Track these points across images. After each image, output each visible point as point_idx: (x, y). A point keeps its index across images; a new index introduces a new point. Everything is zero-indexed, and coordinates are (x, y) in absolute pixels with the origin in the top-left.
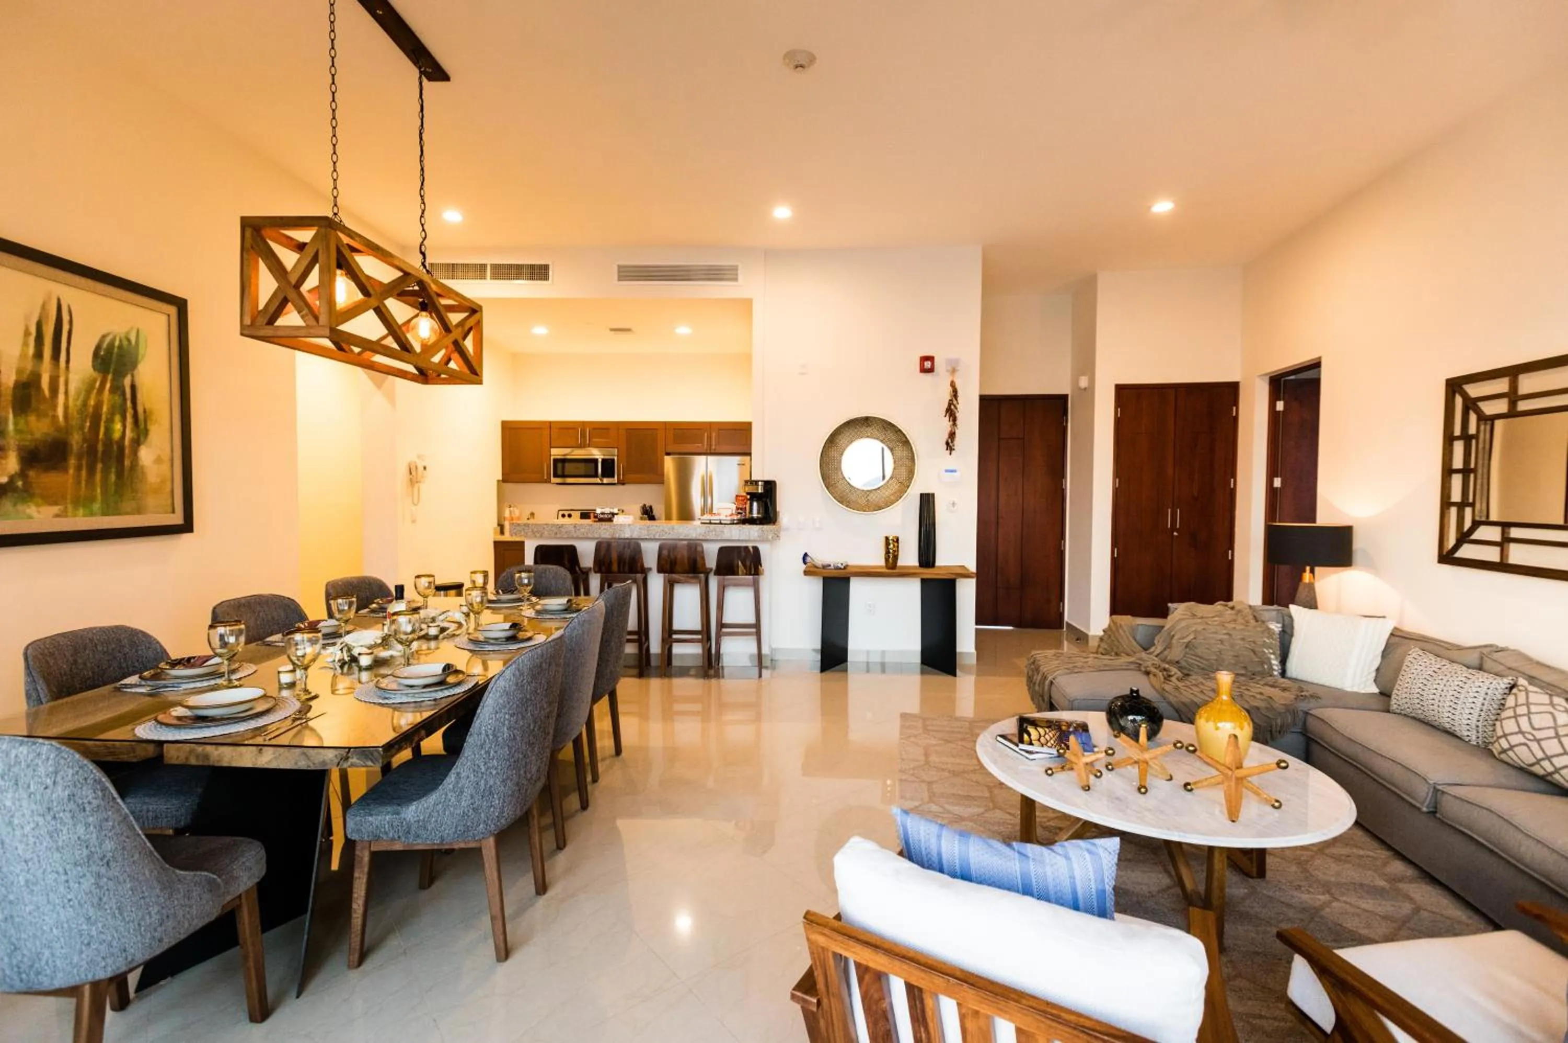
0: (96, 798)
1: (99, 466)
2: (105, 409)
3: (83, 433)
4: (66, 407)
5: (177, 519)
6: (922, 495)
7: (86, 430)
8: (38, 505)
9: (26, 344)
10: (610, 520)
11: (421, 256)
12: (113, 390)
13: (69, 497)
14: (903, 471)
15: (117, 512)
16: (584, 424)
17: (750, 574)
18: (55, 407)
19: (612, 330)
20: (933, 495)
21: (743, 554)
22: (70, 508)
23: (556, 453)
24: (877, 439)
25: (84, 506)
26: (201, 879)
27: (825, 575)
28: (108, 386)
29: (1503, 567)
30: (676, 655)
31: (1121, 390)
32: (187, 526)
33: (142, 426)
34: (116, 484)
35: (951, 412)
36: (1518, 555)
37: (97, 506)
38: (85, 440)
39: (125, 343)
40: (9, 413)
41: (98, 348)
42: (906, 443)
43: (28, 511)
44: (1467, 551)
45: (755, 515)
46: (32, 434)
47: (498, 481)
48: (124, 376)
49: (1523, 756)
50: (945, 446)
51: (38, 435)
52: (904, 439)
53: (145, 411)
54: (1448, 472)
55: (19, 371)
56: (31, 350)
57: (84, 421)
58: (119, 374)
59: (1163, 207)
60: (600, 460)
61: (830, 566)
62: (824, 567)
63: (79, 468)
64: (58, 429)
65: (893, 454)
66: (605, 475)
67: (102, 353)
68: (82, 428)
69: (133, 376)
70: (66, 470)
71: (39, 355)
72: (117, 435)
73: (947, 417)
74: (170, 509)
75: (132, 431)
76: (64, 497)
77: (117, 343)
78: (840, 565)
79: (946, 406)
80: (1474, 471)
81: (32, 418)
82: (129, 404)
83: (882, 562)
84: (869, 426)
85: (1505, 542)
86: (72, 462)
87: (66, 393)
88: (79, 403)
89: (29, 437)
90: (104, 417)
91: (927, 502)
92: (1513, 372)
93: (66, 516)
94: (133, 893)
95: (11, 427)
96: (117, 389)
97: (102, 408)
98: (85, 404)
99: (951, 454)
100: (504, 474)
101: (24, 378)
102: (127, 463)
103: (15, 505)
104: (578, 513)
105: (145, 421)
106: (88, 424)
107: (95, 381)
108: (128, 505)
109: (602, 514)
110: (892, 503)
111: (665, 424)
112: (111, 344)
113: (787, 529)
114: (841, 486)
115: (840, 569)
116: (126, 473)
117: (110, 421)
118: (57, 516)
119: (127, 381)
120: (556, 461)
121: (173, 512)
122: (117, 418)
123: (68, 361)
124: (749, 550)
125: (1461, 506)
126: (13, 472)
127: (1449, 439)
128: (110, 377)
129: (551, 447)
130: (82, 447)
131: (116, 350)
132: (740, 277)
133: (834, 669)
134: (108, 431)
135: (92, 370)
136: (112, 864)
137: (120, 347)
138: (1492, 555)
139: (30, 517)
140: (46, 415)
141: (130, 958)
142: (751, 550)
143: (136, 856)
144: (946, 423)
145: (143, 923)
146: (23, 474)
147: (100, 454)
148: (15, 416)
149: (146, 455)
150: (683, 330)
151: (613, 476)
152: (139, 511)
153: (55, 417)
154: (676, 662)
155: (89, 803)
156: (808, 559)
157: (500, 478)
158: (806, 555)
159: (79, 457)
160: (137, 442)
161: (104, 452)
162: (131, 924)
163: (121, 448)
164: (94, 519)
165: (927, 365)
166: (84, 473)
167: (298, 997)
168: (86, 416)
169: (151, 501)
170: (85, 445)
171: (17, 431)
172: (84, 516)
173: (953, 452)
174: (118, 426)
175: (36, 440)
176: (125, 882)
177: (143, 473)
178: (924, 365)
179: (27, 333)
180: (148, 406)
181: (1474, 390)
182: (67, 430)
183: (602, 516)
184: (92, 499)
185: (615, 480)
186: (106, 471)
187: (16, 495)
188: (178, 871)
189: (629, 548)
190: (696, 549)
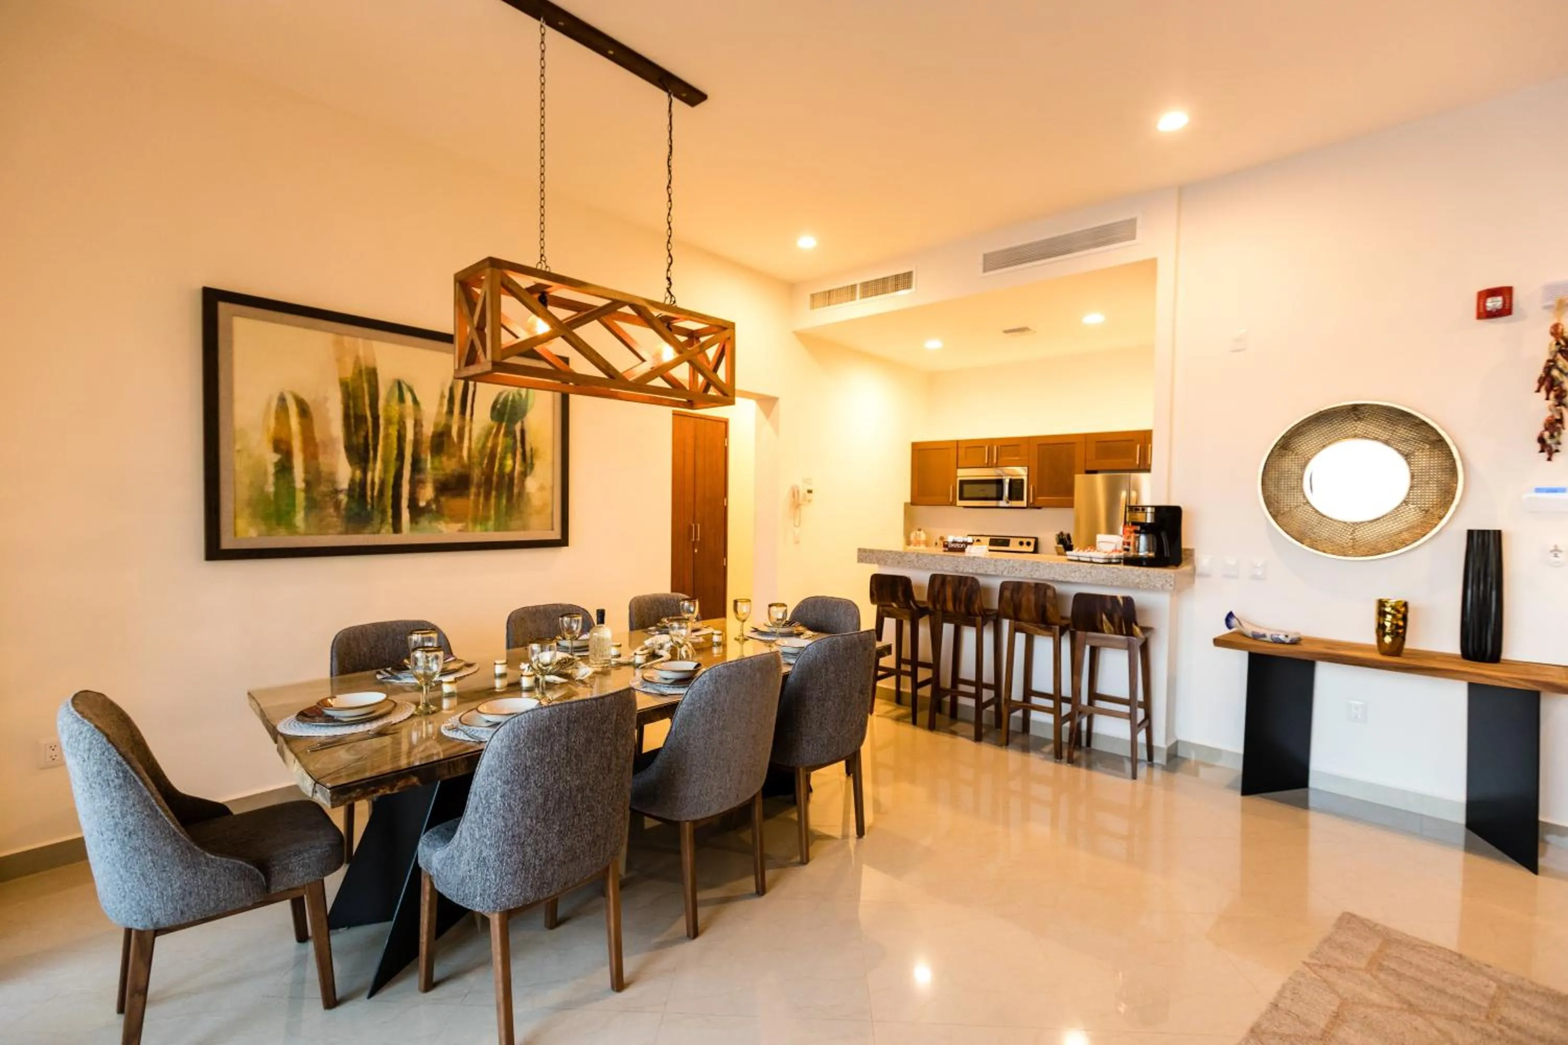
0: (117, 778)
1: (494, 493)
2: (499, 449)
3: (482, 468)
4: (470, 449)
5: (556, 535)
6: (1470, 533)
7: (484, 466)
8: (447, 523)
9: (441, 405)
10: (963, 550)
11: (667, 282)
12: (506, 434)
13: (470, 516)
14: (1431, 494)
15: (507, 529)
16: (991, 441)
17: (1121, 634)
18: (461, 449)
19: (1006, 332)
20: (1498, 534)
21: (1109, 605)
22: (470, 525)
23: (964, 474)
24: (1376, 439)
25: (481, 524)
26: (234, 867)
27: (1254, 650)
28: (502, 431)
30: (1034, 721)
32: (563, 541)
33: (529, 461)
34: (506, 506)
35: (1552, 382)
37: (491, 524)
38: (483, 474)
39: (517, 397)
40: (427, 456)
41: (496, 402)
42: (1438, 443)
43: (439, 526)
45: (1143, 553)
46: (444, 469)
47: (906, 504)
48: (516, 422)
50: (1538, 447)
51: (448, 471)
52: (1434, 438)
53: (531, 450)
55: (436, 425)
56: (445, 408)
57: (483, 460)
58: (512, 421)
60: (1007, 481)
61: (1264, 636)
62: (1256, 637)
63: (478, 495)
64: (463, 466)
65: (1409, 464)
66: (1011, 498)
67: (498, 406)
68: (481, 464)
69: (523, 423)
70: (468, 496)
71: (450, 412)
72: (508, 469)
73: (1543, 393)
74: (550, 527)
75: (521, 465)
76: (466, 516)
77: (510, 398)
78: (1282, 637)
79: (1540, 372)
81: (444, 459)
82: (519, 444)
83: (1371, 639)
84: (1359, 419)
86: (473, 490)
87: (470, 439)
88: (480, 446)
89: (441, 472)
90: (498, 456)
91: (1483, 545)
93: (467, 531)
94: (154, 866)
95: (429, 465)
96: (510, 433)
97: (497, 449)
98: (484, 446)
99: (1549, 459)
100: (912, 497)
101: (440, 429)
102: (516, 490)
103: (430, 522)
104: (988, 539)
105: (532, 457)
106: (486, 461)
107: (492, 428)
108: (514, 524)
109: (954, 542)
110: (1405, 543)
111: (1086, 436)
112: (506, 399)
113: (1207, 576)
114: (1301, 514)
115: (1283, 643)
116: (515, 498)
117: (503, 458)
118: (460, 531)
119: (518, 427)
120: (962, 483)
121: (553, 529)
122: (509, 456)
123: (472, 414)
124: (1118, 602)
126: (429, 498)
128: (504, 424)
129: (958, 468)
130: (481, 479)
131: (509, 403)
132: (1139, 232)
133: (1264, 794)
134: (502, 466)
135: (490, 419)
136: (134, 837)
137: (513, 401)
139: (441, 532)
140: (454, 456)
141: (155, 920)
142: (1121, 601)
143: (158, 833)
144: (1539, 404)
145: (165, 893)
146: (436, 499)
147: (494, 484)
148: (432, 456)
149: (531, 484)
150: (1094, 318)
151: (1022, 499)
152: (525, 528)
153: (461, 457)
154: (1033, 731)
155: (113, 781)
156: (1234, 622)
157: (909, 500)
158: (1230, 615)
159: (479, 486)
160: (524, 474)
161: (498, 483)
162: (155, 892)
163: (511, 479)
164: (488, 533)
165: (1494, 304)
166: (482, 499)
167: (370, 996)
168: (485, 455)
169: (534, 521)
170: (483, 477)
171: (434, 468)
172: (481, 531)
173: (1556, 456)
174: (509, 462)
175: (446, 475)
176: (146, 854)
177: (529, 500)
178: (1485, 306)
179: (442, 396)
180: (534, 446)
182: (470, 466)
183: (953, 545)
184: (486, 519)
185: (1024, 503)
186: (498, 497)
187: (431, 515)
188: (208, 855)
189: (965, 585)
190: (1045, 593)
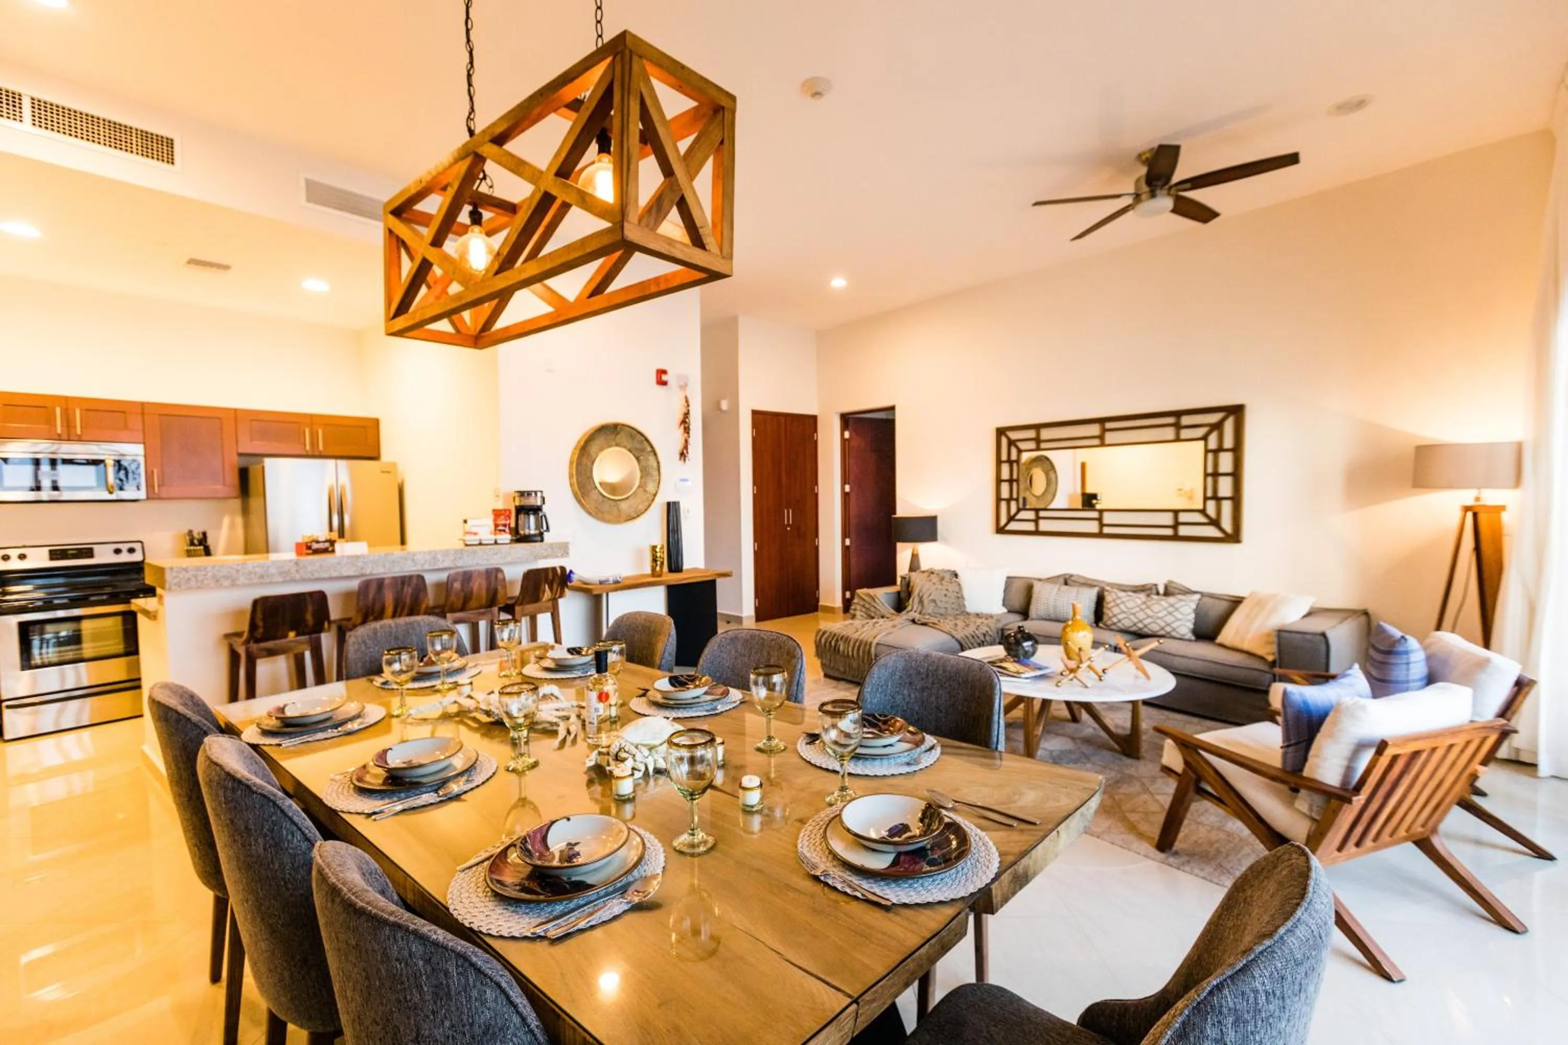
6: (668, 504)
14: (649, 480)
17: (554, 599)
20: (675, 503)
21: (550, 575)
24: (624, 448)
29: (1037, 533)
31: (755, 413)
35: (685, 423)
36: (1044, 526)
42: (651, 449)
44: (1013, 526)
45: (532, 531)
49: (1126, 623)
50: (680, 456)
52: (649, 446)
54: (999, 481)
59: (838, 283)
61: (608, 580)
62: (602, 582)
65: (638, 463)
73: (682, 429)
78: (618, 579)
79: (681, 419)
80: (1017, 481)
83: (647, 571)
84: (617, 434)
85: (1036, 521)
91: (672, 509)
92: (1038, 427)
110: (642, 513)
114: (593, 496)
115: (619, 582)
124: (557, 571)
125: (1008, 501)
127: (999, 462)
138: (1030, 527)
142: (559, 570)
144: (679, 433)
156: (574, 577)
158: (571, 572)
165: (661, 378)
173: (686, 463)
178: (659, 379)
181: (1013, 435)
189: (409, 585)
190: (496, 577)
